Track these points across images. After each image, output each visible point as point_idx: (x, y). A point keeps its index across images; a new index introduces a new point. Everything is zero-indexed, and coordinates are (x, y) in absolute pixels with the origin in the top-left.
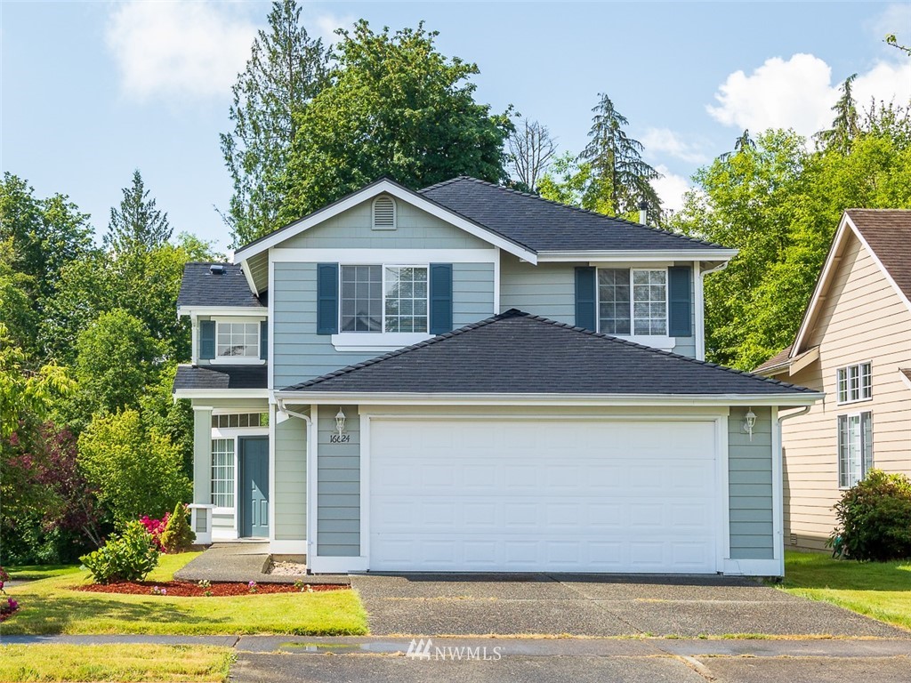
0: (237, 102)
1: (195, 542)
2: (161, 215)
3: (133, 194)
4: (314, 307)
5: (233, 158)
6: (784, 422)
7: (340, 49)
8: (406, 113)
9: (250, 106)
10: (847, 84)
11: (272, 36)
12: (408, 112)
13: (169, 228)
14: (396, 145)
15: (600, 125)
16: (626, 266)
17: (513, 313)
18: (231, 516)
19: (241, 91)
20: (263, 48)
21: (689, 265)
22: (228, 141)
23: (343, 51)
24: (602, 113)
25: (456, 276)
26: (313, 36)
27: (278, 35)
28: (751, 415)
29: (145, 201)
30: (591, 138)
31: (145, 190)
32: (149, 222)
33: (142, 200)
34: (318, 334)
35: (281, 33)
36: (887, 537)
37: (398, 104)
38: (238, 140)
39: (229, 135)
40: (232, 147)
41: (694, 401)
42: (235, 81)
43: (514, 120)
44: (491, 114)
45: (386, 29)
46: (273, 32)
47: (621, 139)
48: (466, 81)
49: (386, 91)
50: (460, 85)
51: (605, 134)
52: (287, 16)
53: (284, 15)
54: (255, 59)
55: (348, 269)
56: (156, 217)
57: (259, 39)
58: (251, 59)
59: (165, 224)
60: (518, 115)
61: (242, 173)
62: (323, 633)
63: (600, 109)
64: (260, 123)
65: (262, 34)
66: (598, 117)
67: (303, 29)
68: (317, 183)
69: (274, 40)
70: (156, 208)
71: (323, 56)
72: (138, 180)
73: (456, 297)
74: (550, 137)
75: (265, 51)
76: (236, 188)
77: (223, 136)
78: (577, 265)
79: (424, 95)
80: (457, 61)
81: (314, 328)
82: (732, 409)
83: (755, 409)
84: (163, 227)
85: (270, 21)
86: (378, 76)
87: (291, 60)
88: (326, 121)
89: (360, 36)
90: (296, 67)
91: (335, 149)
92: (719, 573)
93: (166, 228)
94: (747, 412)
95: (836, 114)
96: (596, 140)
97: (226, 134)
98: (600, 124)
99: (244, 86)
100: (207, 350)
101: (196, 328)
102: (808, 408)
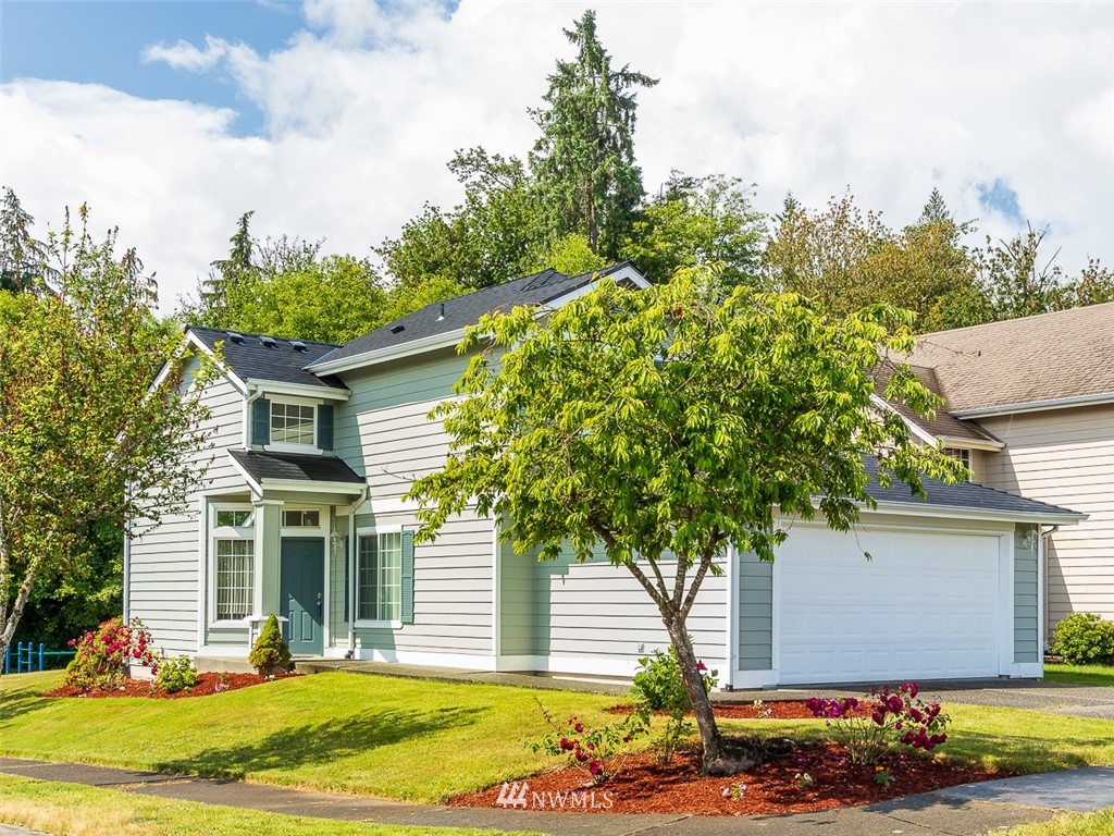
10: (244, 219)
24: (7, 207)
28: (1034, 532)
63: (5, 203)
66: (4, 211)
82: (1017, 524)
83: (1031, 526)
94: (1028, 528)
100: (260, 433)
101: (251, 406)
102: (1056, 527)
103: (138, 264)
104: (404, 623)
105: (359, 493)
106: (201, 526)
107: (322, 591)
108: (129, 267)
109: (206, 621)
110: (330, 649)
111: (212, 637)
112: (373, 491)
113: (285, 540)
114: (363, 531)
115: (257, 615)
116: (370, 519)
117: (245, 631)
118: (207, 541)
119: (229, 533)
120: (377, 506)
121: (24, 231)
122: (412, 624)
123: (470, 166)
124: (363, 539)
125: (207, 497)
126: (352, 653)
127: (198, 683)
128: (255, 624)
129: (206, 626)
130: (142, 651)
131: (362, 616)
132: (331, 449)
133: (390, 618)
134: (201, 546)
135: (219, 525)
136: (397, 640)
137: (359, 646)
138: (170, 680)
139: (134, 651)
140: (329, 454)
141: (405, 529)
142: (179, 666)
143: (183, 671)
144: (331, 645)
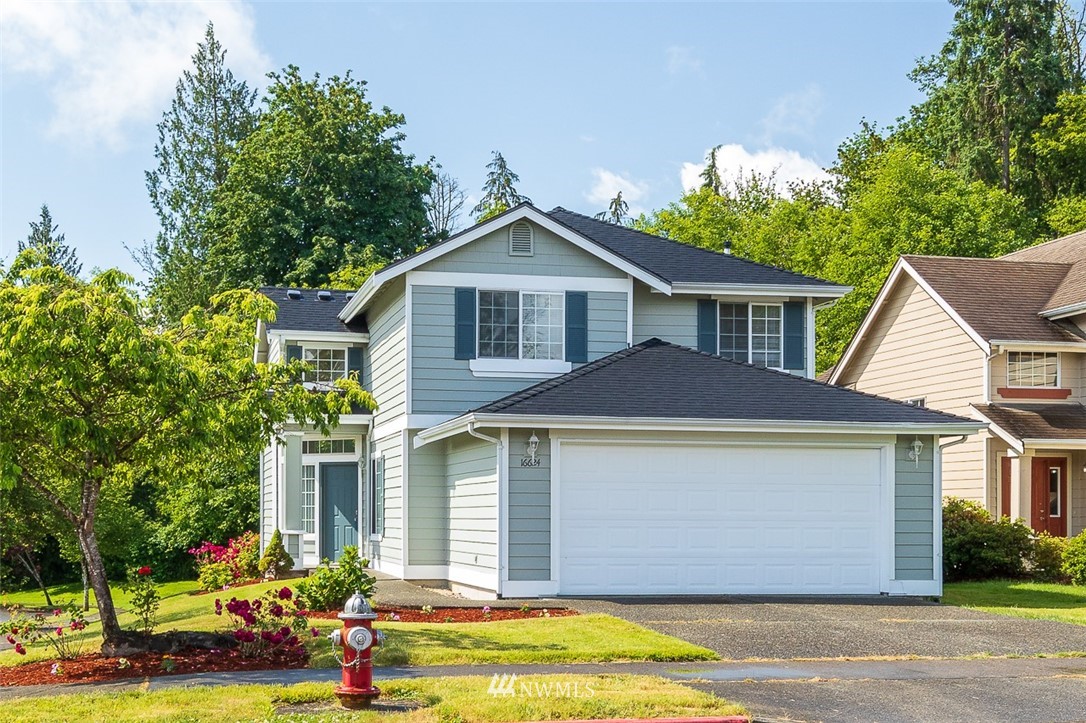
0: (162, 140)
1: (294, 568)
2: (70, 250)
3: (41, 228)
4: (452, 332)
5: (158, 195)
6: (945, 450)
7: (272, 93)
8: (340, 158)
9: (176, 145)
10: (713, 153)
11: (196, 77)
12: (342, 157)
13: (78, 263)
14: (328, 188)
15: (494, 182)
16: (745, 300)
17: (655, 343)
18: (313, 543)
19: (166, 129)
20: (187, 88)
21: (802, 300)
22: (153, 179)
23: (274, 95)
24: (496, 169)
25: (591, 304)
26: (239, 79)
27: (201, 76)
28: (918, 443)
29: (53, 235)
30: (486, 193)
31: (53, 225)
32: (58, 256)
33: (51, 235)
34: (456, 359)
35: (205, 75)
36: (981, 559)
37: (330, 149)
38: (162, 178)
39: (154, 173)
40: (158, 184)
41: (871, 429)
42: (161, 120)
43: (435, 171)
44: (415, 163)
45: (317, 76)
46: (197, 72)
47: (512, 195)
48: (397, 130)
49: (319, 135)
50: (389, 134)
51: (498, 191)
52: (211, 58)
53: (209, 57)
54: (180, 98)
55: (485, 295)
56: (64, 252)
57: (184, 78)
58: (176, 99)
59: (74, 259)
60: (439, 166)
61: (167, 210)
62: (681, 659)
63: (493, 166)
64: (187, 163)
65: (187, 75)
66: (492, 173)
67: (228, 71)
68: (250, 222)
69: (199, 81)
70: (65, 243)
71: (248, 98)
72: (45, 214)
73: (591, 325)
74: (460, 188)
75: (189, 91)
76: (163, 225)
77: (148, 174)
78: (701, 298)
79: (356, 141)
80: (387, 110)
81: (452, 353)
82: (899, 437)
83: (922, 438)
84: (71, 263)
85: (195, 62)
86: (310, 122)
87: (215, 101)
88: (260, 162)
89: (291, 81)
90: (221, 110)
91: (266, 191)
92: (882, 594)
93: (75, 263)
94: (915, 440)
95: (703, 181)
96: (490, 194)
97: (151, 172)
98: (495, 180)
99: (170, 124)
102: (965, 437)
103: (623, 206)
104: (382, 537)
107: (357, 509)
108: (616, 210)
112: (377, 421)
113: (322, 466)
121: (511, 188)
123: (934, 73)
136: (381, 551)
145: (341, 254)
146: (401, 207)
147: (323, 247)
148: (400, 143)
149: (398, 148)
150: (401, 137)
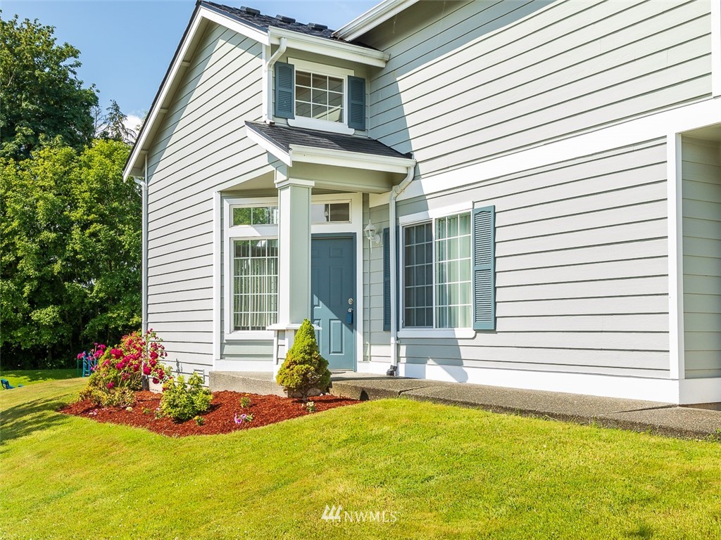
24: (113, 111)
43: (96, 94)
44: (83, 87)
45: (17, 17)
48: (75, 59)
60: (98, 91)
66: (111, 113)
80: (66, 45)
100: (282, 105)
101: (272, 69)
104: (477, 331)
105: (403, 171)
106: (215, 226)
107: (354, 296)
109: (222, 332)
110: (364, 364)
111: (228, 350)
112: (423, 168)
113: (316, 239)
114: (407, 220)
115: (284, 323)
116: (420, 202)
117: (270, 343)
118: (222, 242)
119: (247, 232)
120: (428, 185)
121: (121, 124)
122: (494, 331)
124: (408, 230)
125: (221, 192)
126: (395, 368)
127: (213, 408)
128: (281, 333)
129: (222, 337)
130: (153, 366)
131: (408, 323)
132: (363, 130)
133: (452, 324)
134: (215, 248)
135: (236, 224)
136: (465, 352)
137: (403, 360)
138: (177, 406)
139: (145, 365)
140: (361, 135)
141: (477, 206)
142: (189, 387)
143: (194, 393)
144: (365, 359)
145: (37, 140)
146: (78, 113)
147: (24, 135)
148: (76, 69)
149: (75, 73)
150: (78, 65)
